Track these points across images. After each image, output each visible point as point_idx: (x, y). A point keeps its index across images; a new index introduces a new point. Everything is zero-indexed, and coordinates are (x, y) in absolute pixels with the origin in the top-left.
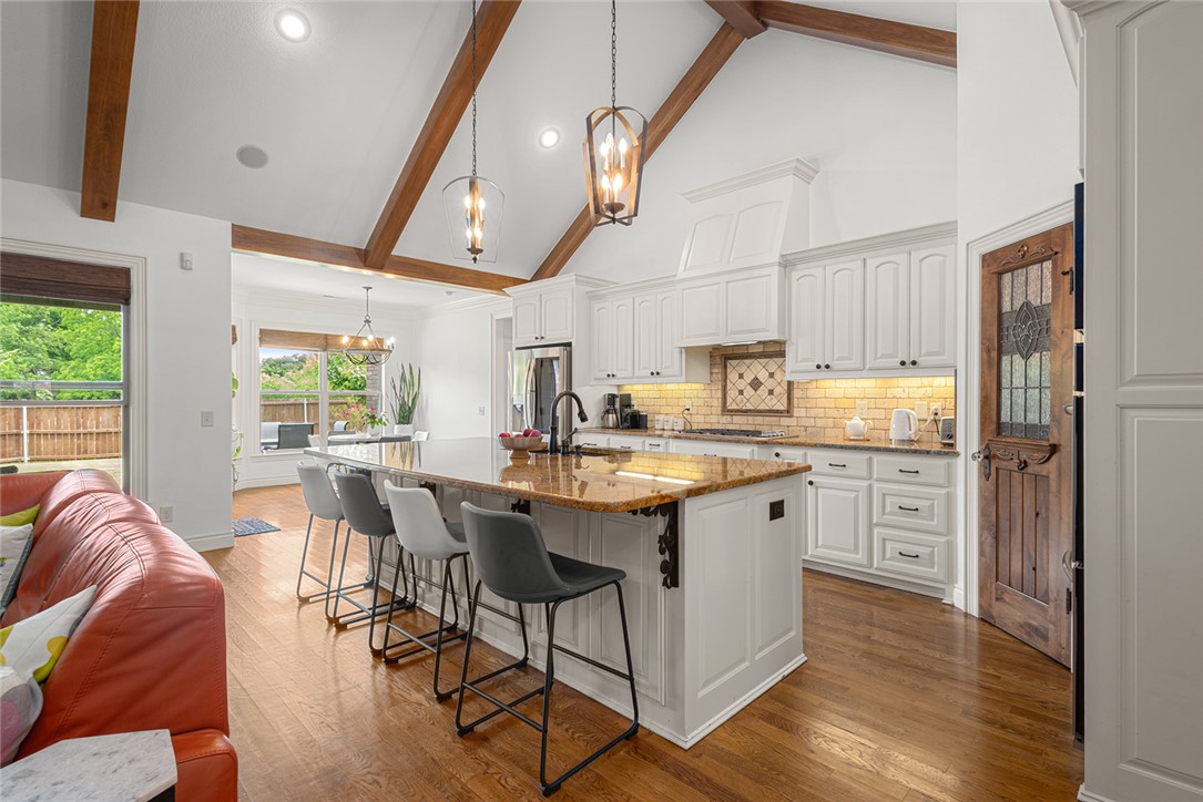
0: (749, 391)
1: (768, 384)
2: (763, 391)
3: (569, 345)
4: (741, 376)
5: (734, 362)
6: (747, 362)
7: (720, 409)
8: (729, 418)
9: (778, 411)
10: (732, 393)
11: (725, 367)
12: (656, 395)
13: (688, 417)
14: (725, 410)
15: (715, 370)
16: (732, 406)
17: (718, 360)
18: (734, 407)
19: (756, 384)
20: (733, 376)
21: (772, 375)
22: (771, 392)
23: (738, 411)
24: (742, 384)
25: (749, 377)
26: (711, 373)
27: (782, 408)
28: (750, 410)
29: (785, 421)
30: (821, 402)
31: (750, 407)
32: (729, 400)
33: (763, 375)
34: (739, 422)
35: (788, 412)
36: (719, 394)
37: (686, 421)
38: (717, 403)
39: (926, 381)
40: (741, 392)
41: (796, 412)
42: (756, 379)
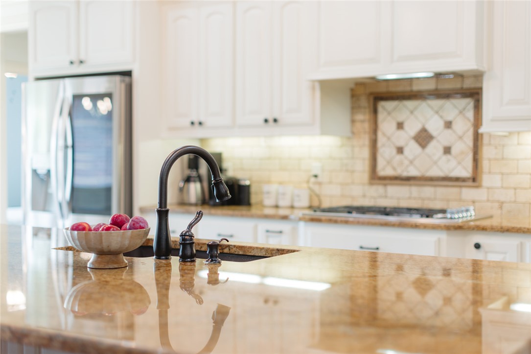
0: (413, 148)
1: (442, 137)
2: (435, 148)
3: (128, 74)
4: (400, 126)
5: (389, 105)
6: (410, 104)
7: (366, 175)
8: (381, 189)
9: (457, 179)
10: (386, 152)
11: (375, 111)
13: (316, 188)
14: (375, 177)
15: (360, 117)
16: (384, 170)
17: (364, 102)
18: (389, 172)
19: (423, 138)
20: (387, 125)
21: (448, 125)
22: (447, 150)
23: (395, 178)
24: (402, 138)
25: (412, 128)
26: (353, 121)
27: (465, 174)
28: (414, 178)
29: (468, 193)
31: (413, 172)
32: (381, 163)
33: (434, 125)
34: (396, 196)
35: (475, 179)
36: (366, 153)
37: (313, 194)
38: (362, 166)
40: (400, 150)
41: (486, 180)
42: (424, 130)
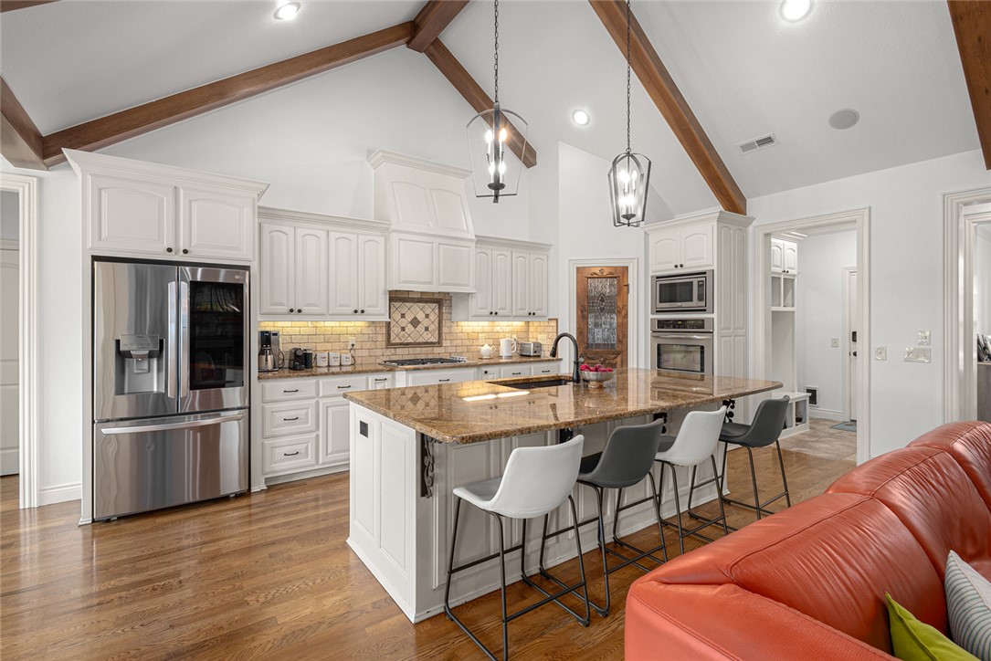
0: (410, 328)
1: (425, 322)
2: (420, 328)
4: (403, 316)
5: (397, 304)
6: (408, 304)
7: (384, 343)
8: (393, 351)
9: (431, 343)
10: (395, 330)
12: (308, 331)
14: (389, 344)
16: (394, 340)
18: (397, 341)
19: (415, 322)
20: (395, 315)
21: (427, 316)
22: (427, 329)
23: (401, 344)
24: (404, 322)
25: (409, 317)
27: (435, 341)
28: (410, 344)
29: (437, 350)
30: (460, 335)
31: (410, 340)
32: (393, 336)
33: (420, 316)
34: (403, 353)
35: (439, 343)
36: (384, 330)
38: (381, 338)
39: (510, 323)
40: (403, 329)
41: (444, 343)
42: (415, 318)
